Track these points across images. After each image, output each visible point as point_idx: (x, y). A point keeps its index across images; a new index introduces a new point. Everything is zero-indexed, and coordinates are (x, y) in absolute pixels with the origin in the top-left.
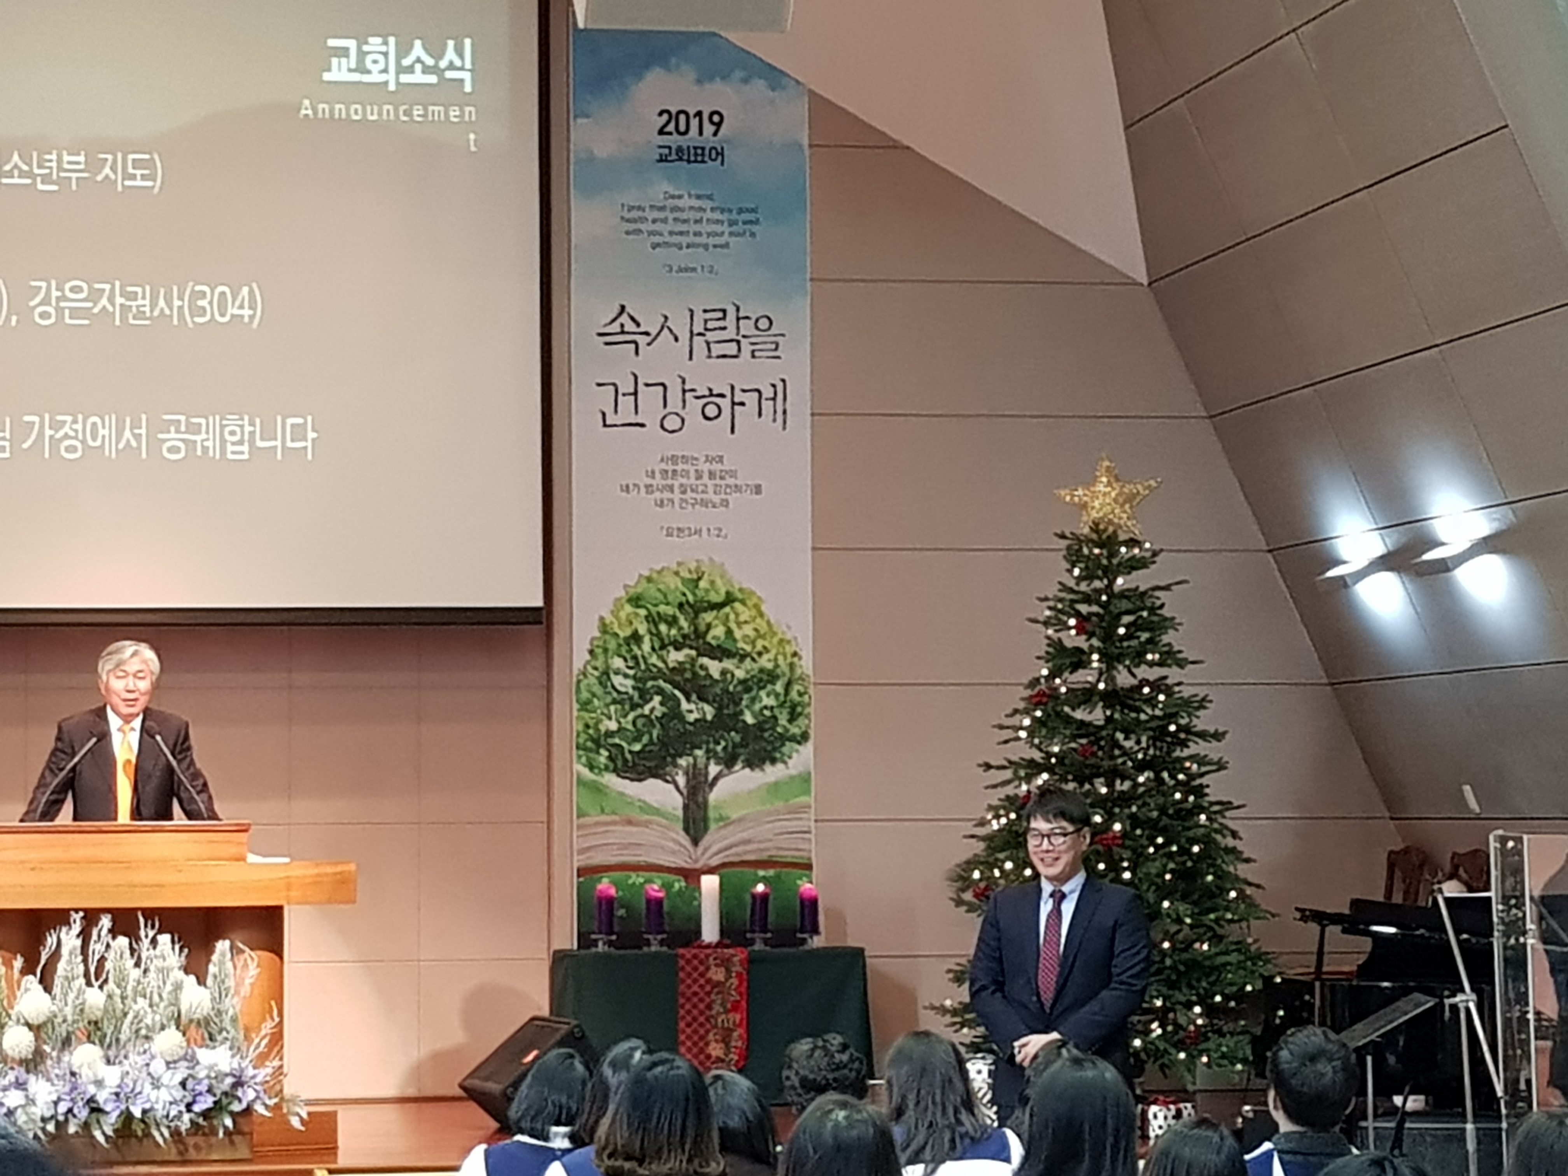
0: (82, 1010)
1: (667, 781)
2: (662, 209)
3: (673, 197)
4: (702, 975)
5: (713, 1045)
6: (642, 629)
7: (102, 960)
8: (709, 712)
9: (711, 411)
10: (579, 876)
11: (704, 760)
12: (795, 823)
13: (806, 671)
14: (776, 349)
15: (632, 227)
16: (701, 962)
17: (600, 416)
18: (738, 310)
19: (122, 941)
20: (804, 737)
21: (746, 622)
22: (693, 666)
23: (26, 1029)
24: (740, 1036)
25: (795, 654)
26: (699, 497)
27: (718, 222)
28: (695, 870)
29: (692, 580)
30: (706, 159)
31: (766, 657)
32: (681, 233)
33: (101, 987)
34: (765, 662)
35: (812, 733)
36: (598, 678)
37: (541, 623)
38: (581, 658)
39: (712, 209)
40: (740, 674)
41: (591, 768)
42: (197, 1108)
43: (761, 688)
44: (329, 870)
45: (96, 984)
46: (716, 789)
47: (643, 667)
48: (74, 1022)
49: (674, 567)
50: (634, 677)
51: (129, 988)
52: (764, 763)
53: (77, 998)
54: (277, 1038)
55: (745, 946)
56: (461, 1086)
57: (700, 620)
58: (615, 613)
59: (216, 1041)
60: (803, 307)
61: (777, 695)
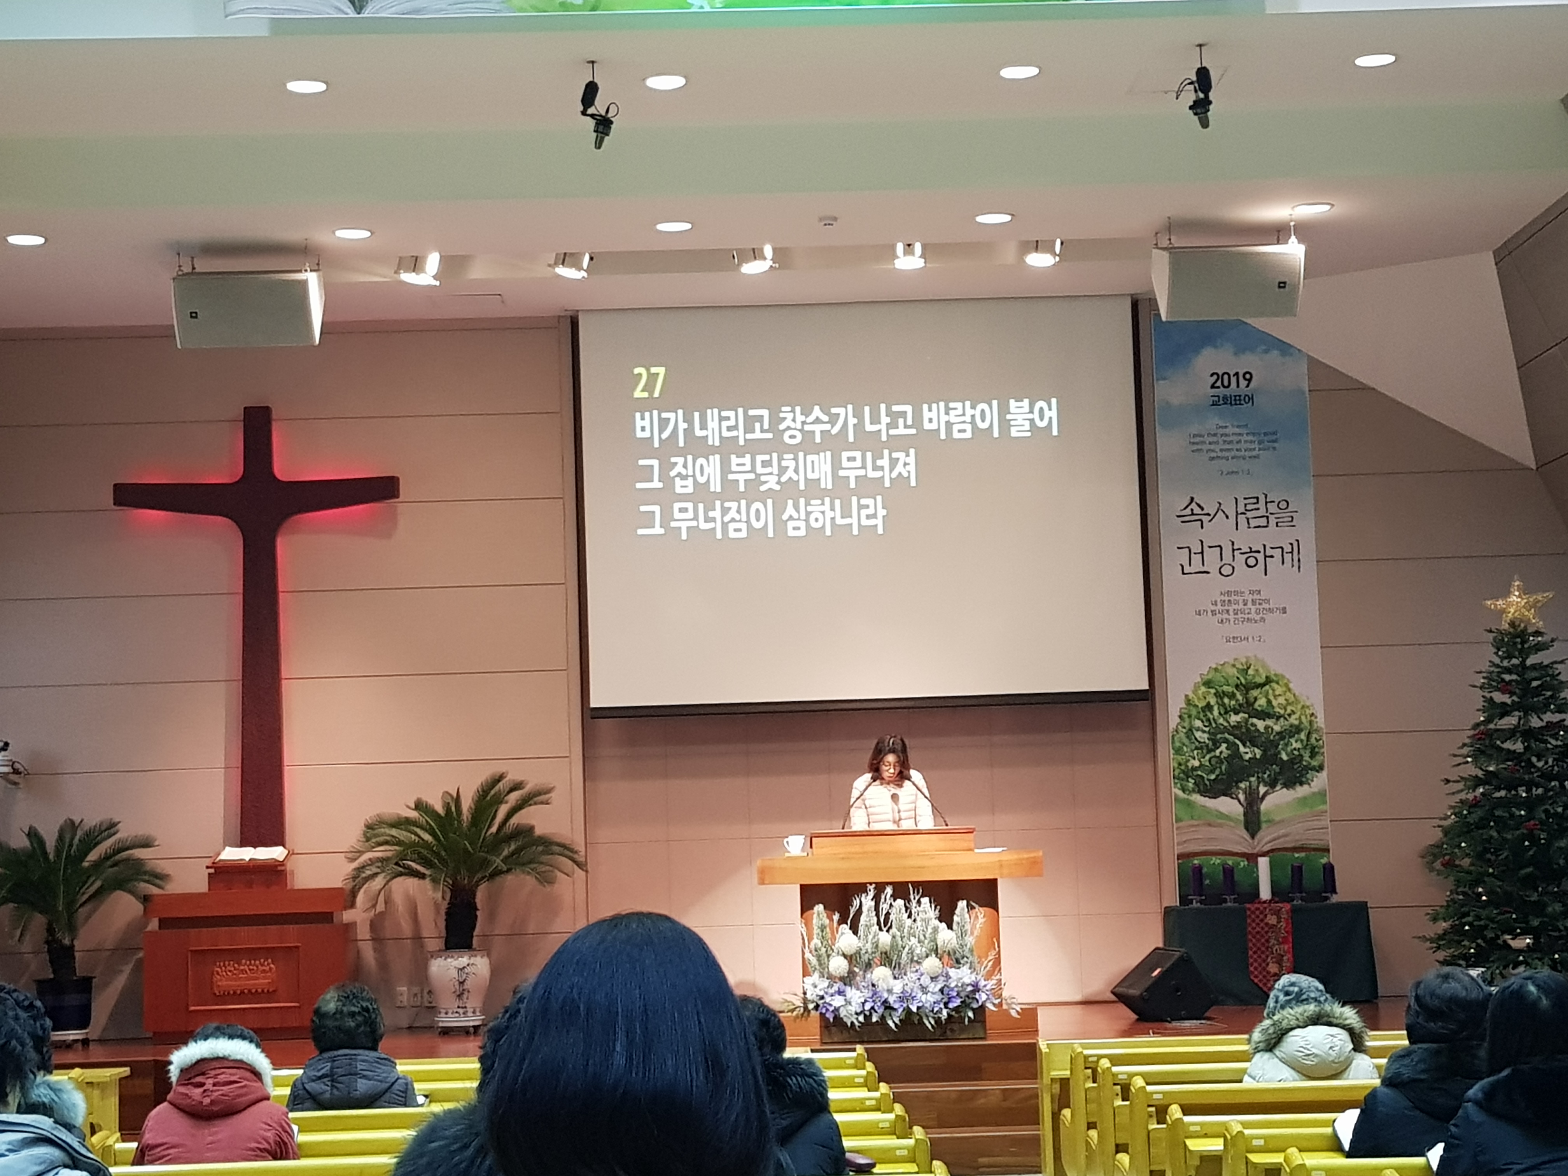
0: (877, 946)
1: (1232, 798)
2: (1215, 435)
3: (1221, 427)
4: (1262, 920)
5: (1271, 965)
6: (1213, 701)
7: (888, 914)
8: (1258, 753)
9: (1251, 562)
10: (1178, 859)
11: (1256, 782)
12: (1315, 823)
13: (1319, 724)
14: (1292, 521)
15: (1195, 447)
16: (1261, 913)
17: (1180, 568)
18: (1266, 497)
19: (900, 902)
20: (1320, 768)
21: (1280, 695)
22: (1246, 723)
23: (842, 958)
24: (1288, 959)
25: (1312, 715)
26: (1246, 616)
27: (1251, 442)
28: (1252, 854)
29: (1243, 670)
30: (1242, 402)
31: (1293, 717)
32: (1229, 450)
33: (888, 931)
34: (1293, 720)
35: (1326, 765)
36: (1186, 733)
37: (1147, 700)
38: (1174, 721)
39: (1247, 434)
40: (1277, 728)
41: (1184, 791)
42: (951, 1006)
43: (1290, 737)
44: (1026, 856)
45: (885, 929)
46: (1264, 802)
47: (1214, 725)
48: (873, 953)
49: (1232, 662)
50: (1209, 732)
51: (906, 931)
52: (1295, 784)
53: (874, 937)
54: (997, 961)
55: (1288, 902)
56: (1113, 993)
57: (1250, 695)
58: (1195, 692)
59: (960, 963)
60: (1309, 494)
61: (1302, 741)
